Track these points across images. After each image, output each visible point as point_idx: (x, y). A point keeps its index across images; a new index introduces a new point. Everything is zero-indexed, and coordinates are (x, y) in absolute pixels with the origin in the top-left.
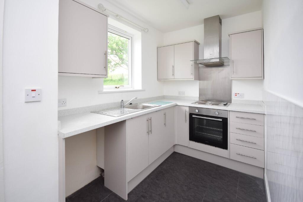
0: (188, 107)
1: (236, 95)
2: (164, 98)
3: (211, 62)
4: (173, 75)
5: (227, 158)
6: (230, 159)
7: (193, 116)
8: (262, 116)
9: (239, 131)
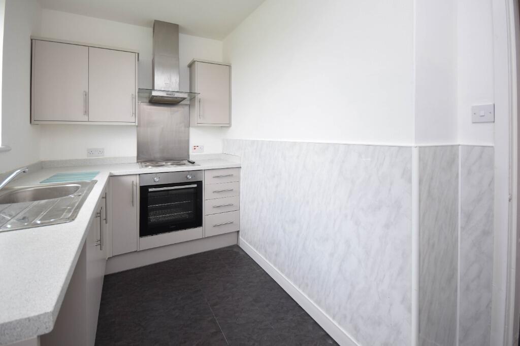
0: (138, 176)
1: (195, 149)
2: (42, 168)
3: (176, 96)
4: (86, 112)
5: (203, 238)
6: (205, 238)
7: (150, 190)
8: (238, 169)
9: (217, 195)
